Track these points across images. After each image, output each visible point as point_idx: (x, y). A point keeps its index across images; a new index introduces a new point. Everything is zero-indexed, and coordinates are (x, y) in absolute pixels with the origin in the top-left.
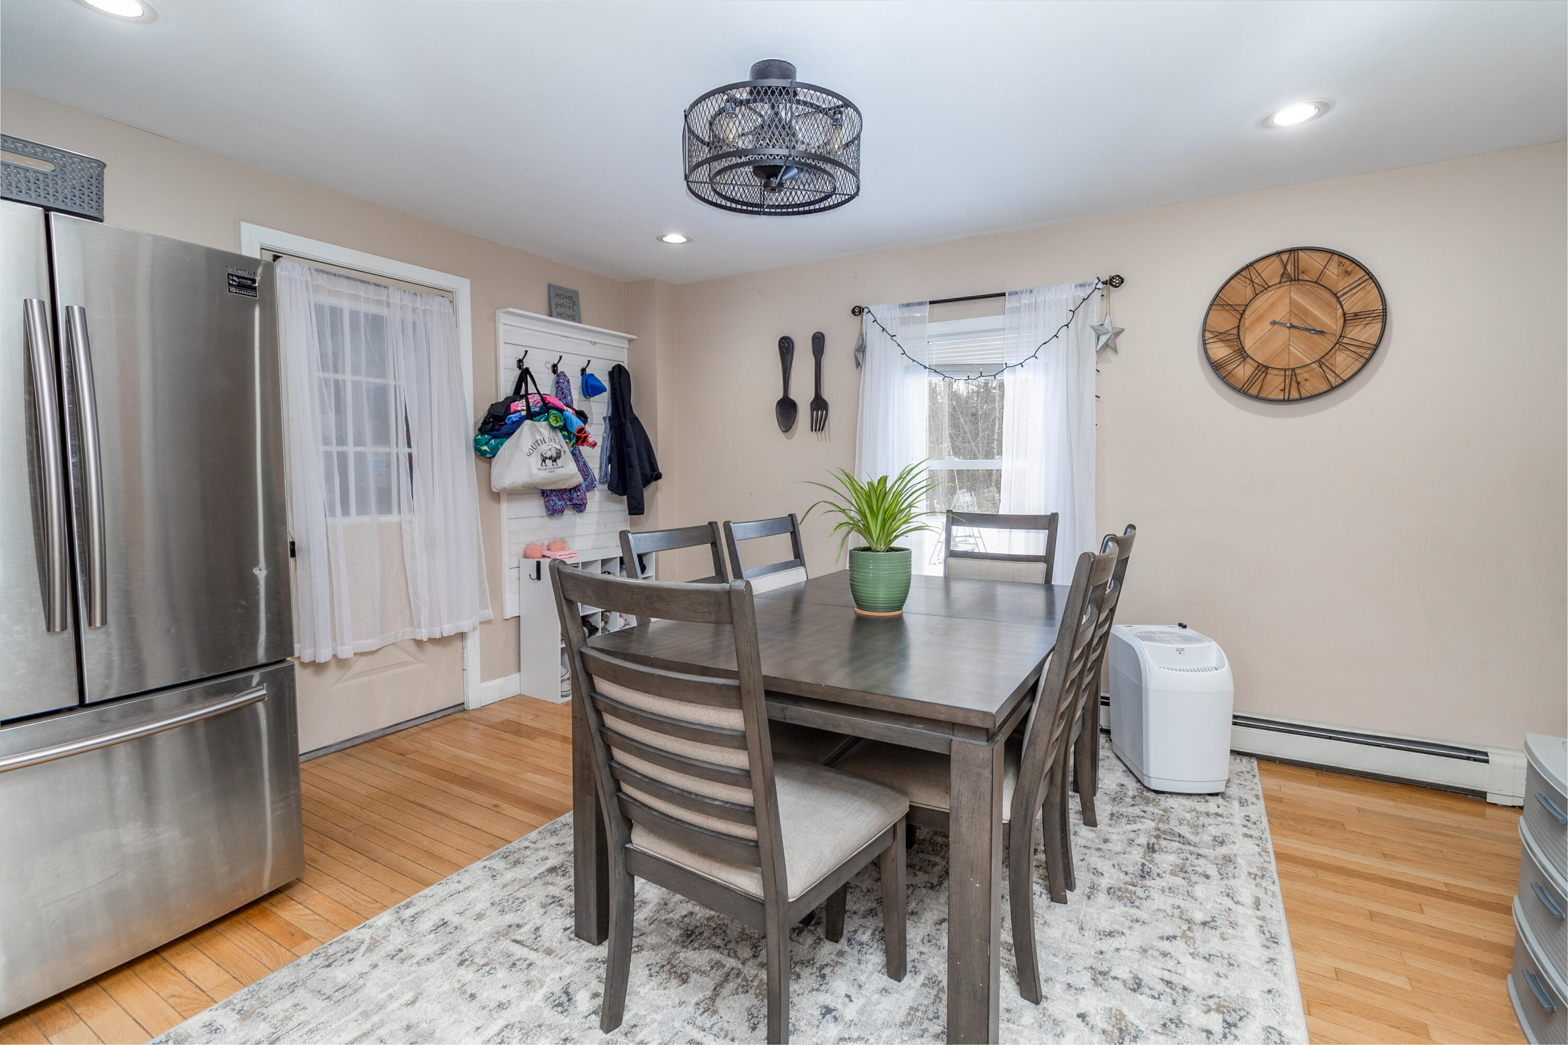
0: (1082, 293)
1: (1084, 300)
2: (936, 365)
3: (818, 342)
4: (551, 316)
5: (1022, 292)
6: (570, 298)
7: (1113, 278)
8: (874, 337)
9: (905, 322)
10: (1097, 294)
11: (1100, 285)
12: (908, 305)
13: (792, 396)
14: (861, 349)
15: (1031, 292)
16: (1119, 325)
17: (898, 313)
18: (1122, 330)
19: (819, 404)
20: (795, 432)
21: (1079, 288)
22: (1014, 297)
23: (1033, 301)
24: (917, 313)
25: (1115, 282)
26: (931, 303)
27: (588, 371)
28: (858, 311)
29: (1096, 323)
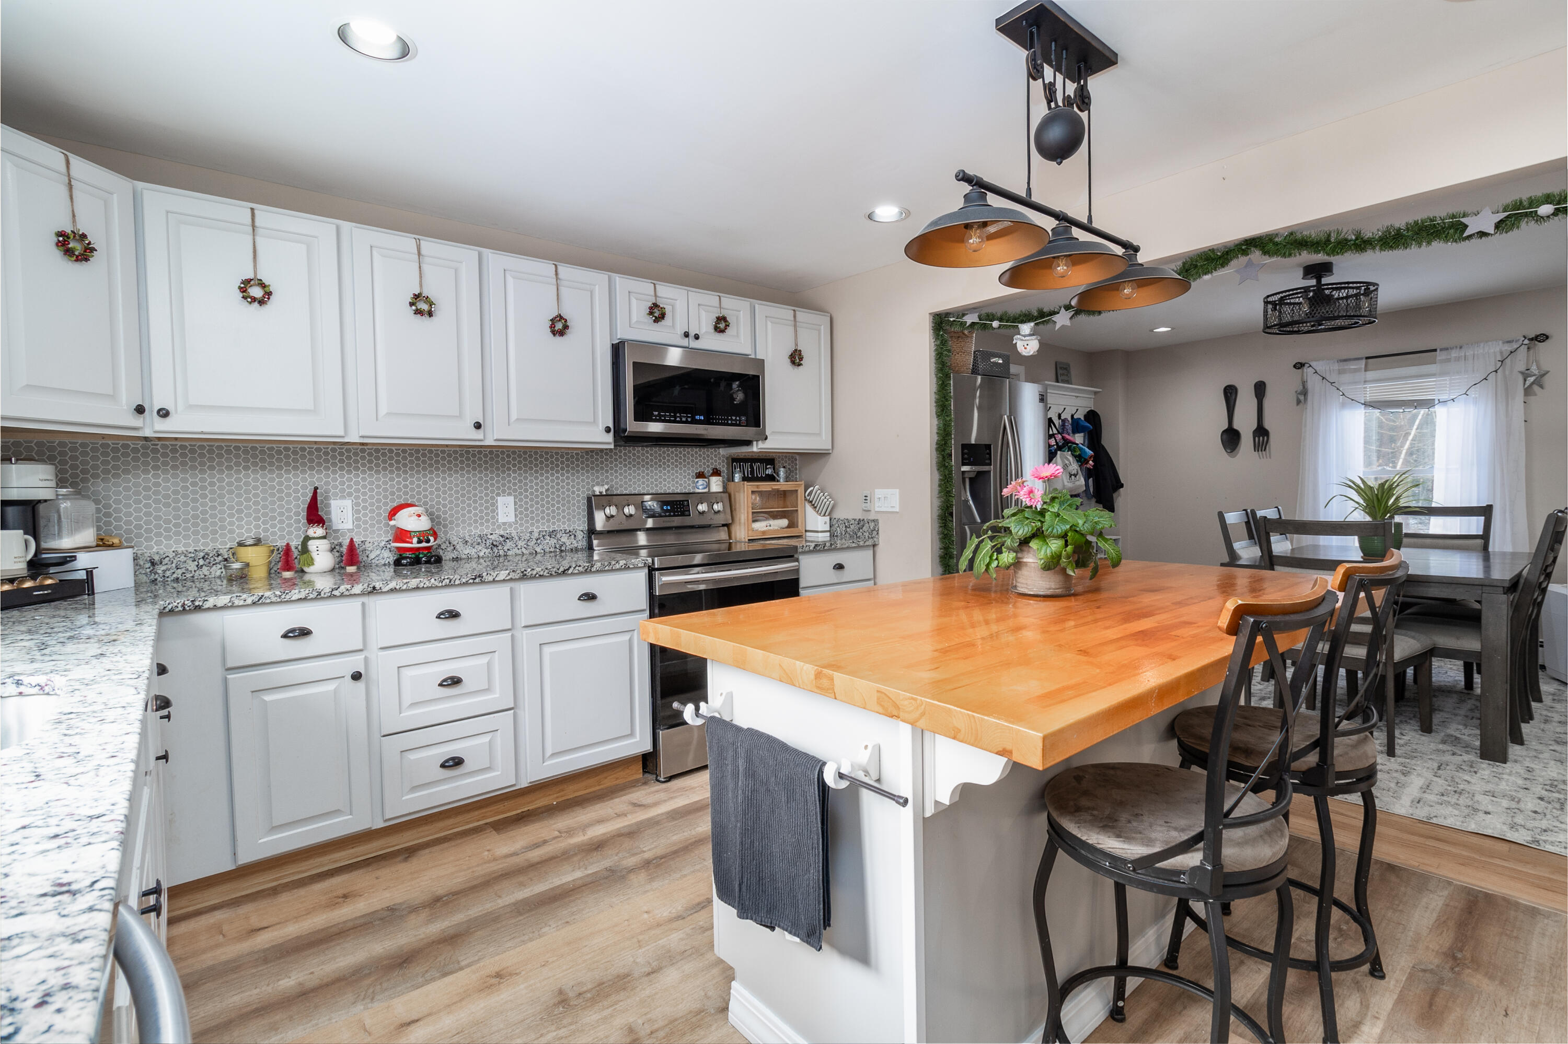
0: (1508, 348)
1: (1511, 352)
2: (1370, 402)
3: (1260, 389)
4: (1057, 381)
5: (1452, 349)
6: (1066, 369)
7: (1538, 336)
8: (1314, 383)
9: (1341, 372)
10: (1524, 348)
11: (1526, 342)
12: (1345, 360)
13: (1236, 426)
14: (1305, 392)
15: (1461, 348)
16: (1545, 368)
17: (1336, 367)
18: (1548, 372)
19: (1261, 432)
20: (1238, 453)
21: (1506, 344)
22: (1444, 352)
23: (1463, 354)
24: (1353, 366)
25: (1542, 338)
26: (1367, 358)
27: (1075, 417)
28: (1299, 366)
29: (1523, 368)
